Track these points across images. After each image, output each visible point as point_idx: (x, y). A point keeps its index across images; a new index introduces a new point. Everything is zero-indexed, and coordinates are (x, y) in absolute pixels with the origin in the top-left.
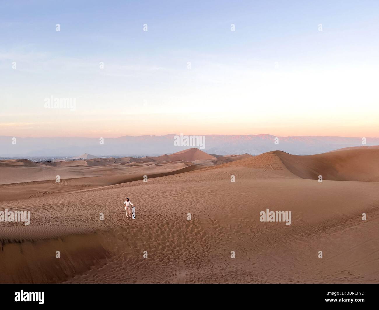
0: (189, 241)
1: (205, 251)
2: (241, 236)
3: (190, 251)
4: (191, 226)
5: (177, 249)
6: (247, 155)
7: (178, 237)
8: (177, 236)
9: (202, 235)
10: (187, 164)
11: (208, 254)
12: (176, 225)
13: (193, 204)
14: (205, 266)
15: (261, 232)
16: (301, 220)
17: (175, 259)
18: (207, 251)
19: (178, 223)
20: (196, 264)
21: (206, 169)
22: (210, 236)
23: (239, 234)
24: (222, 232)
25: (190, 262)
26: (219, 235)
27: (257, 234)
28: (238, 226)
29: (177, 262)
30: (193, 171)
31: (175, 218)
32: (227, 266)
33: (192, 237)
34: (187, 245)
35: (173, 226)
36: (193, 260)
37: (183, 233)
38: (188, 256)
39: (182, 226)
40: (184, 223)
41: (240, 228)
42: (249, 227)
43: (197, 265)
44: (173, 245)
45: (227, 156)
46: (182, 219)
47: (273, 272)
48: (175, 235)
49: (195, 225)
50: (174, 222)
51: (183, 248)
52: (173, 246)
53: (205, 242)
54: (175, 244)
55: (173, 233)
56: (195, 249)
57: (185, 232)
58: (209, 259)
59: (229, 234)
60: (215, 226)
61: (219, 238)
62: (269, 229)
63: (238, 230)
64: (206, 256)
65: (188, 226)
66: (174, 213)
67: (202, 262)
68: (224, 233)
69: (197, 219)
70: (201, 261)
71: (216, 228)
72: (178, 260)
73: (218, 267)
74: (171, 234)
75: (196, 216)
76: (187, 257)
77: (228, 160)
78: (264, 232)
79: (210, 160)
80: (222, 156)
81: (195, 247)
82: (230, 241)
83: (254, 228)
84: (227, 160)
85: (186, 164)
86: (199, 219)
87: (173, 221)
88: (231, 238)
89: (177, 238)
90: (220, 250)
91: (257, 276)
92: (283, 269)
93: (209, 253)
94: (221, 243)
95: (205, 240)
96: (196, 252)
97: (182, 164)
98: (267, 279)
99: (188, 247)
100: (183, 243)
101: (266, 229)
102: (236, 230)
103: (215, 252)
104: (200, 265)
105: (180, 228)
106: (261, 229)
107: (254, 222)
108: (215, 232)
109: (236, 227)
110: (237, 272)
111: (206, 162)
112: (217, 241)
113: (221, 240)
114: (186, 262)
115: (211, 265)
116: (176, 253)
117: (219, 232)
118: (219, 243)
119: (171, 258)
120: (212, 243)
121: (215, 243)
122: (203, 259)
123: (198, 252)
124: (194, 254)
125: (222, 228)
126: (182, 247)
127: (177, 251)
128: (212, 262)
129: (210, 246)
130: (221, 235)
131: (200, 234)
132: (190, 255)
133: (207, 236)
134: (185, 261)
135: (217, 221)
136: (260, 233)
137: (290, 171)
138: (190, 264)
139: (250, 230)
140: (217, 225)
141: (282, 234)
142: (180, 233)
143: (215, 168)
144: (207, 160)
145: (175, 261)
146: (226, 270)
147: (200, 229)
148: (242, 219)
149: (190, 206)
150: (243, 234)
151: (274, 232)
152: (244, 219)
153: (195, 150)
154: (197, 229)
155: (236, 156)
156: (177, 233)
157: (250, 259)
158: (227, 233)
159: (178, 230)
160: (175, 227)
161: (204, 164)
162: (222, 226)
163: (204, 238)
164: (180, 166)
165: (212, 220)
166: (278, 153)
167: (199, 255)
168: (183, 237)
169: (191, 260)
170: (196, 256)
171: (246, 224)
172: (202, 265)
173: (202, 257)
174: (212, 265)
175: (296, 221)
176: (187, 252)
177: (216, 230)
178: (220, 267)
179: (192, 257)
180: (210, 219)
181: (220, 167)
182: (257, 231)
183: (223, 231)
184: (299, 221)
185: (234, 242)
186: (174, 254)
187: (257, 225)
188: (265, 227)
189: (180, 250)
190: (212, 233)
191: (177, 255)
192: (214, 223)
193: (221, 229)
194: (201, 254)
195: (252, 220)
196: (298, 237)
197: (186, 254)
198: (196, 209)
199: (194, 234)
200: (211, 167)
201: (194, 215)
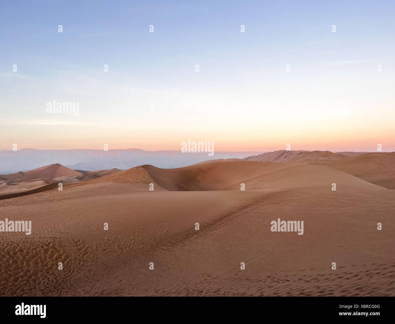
0: (47, 268)
1: (67, 275)
2: (108, 255)
3: (49, 278)
4: (51, 250)
5: (33, 278)
6: (116, 170)
7: (35, 264)
8: (33, 264)
9: (64, 259)
10: (48, 181)
11: (71, 279)
12: (32, 250)
13: (53, 226)
14: (67, 292)
15: (129, 248)
16: (167, 231)
17: (30, 290)
18: (69, 276)
19: (35, 249)
20: (57, 291)
21: (70, 186)
22: (73, 258)
23: (106, 252)
24: (87, 253)
25: (49, 291)
26: (83, 256)
27: (124, 250)
28: (105, 244)
29: (33, 293)
30: (54, 189)
31: (30, 244)
32: (92, 288)
33: (51, 263)
34: (45, 272)
35: (28, 253)
36: (52, 287)
37: (41, 259)
38: (47, 284)
39: (40, 251)
40: (41, 248)
41: (107, 246)
42: (117, 243)
43: (57, 293)
44: (28, 274)
45: (94, 172)
46: (39, 244)
47: (140, 286)
48: (31, 262)
49: (55, 249)
50: (30, 248)
51: (41, 277)
52: (28, 276)
53: (68, 266)
54: (31, 272)
55: (28, 261)
56: (55, 275)
57: (43, 258)
58: (72, 284)
59: (94, 254)
60: (79, 247)
61: (84, 260)
62: (136, 244)
63: (104, 248)
64: (68, 281)
65: (46, 251)
66: (29, 238)
67: (64, 288)
68: (89, 253)
69: (57, 242)
70: (62, 287)
71: (81, 249)
72: (35, 290)
73: (82, 291)
74: (26, 262)
75: (57, 238)
76: (45, 286)
77: (96, 176)
78: (132, 247)
79: (76, 177)
80: (88, 172)
81: (55, 274)
82: (96, 261)
83: (121, 244)
84: (94, 175)
85: (46, 182)
86: (60, 241)
87: (28, 247)
88: (97, 258)
89: (33, 266)
90: (84, 272)
91: (124, 293)
92: (150, 281)
93: (72, 277)
94: (86, 265)
95: (68, 263)
96: (56, 278)
97: (41, 182)
98: (134, 294)
99: (46, 274)
100: (41, 271)
101: (133, 244)
102: (102, 249)
103: (79, 275)
104: (61, 292)
105: (37, 254)
106: (128, 245)
107: (122, 239)
108: (79, 253)
109: (102, 246)
110: (103, 292)
111: (70, 178)
112: (82, 263)
113: (86, 261)
114: (44, 291)
115: (73, 290)
116: (32, 283)
117: (84, 253)
118: (83, 265)
119: (27, 289)
120: (75, 266)
121: (78, 265)
122: (64, 285)
123: (58, 278)
124: (53, 281)
125: (88, 248)
126: (40, 275)
127: (33, 280)
128: (75, 287)
129: (73, 269)
130: (85, 256)
131: (61, 258)
132: (49, 282)
133: (69, 259)
134: (42, 290)
135: (81, 241)
136: (127, 248)
137: (158, 184)
138: (49, 292)
139: (117, 247)
140: (82, 246)
141: (149, 247)
142: (37, 259)
143: (81, 185)
144: (72, 176)
145: (30, 292)
146: (91, 293)
147: (61, 252)
148: (109, 237)
149: (50, 228)
150: (110, 251)
151: (141, 246)
152: (111, 236)
153: (56, 167)
154: (57, 252)
155: (104, 171)
156: (33, 260)
157: (116, 276)
158: (92, 253)
159: (33, 257)
160: (30, 254)
161: (68, 181)
162: (87, 246)
163: (66, 262)
164: (39, 184)
165: (76, 241)
166: (147, 168)
167: (60, 281)
168: (40, 264)
169: (50, 287)
170: (56, 283)
171: (113, 240)
172: (64, 292)
173: (64, 282)
174: (75, 290)
175: (163, 232)
176: (46, 280)
177: (81, 251)
178: (85, 290)
179: (51, 285)
180: (73, 240)
181: (86, 184)
182: (125, 247)
183: (88, 251)
184: (165, 232)
185: (101, 261)
186: (30, 284)
187: (125, 241)
188: (133, 242)
189: (37, 279)
190: (75, 255)
191: (34, 285)
192: (78, 244)
193: (86, 250)
194: (62, 280)
195: (120, 236)
196: (164, 248)
197: (44, 282)
198: (57, 231)
199: (55, 259)
200: (77, 184)
201: (54, 238)
